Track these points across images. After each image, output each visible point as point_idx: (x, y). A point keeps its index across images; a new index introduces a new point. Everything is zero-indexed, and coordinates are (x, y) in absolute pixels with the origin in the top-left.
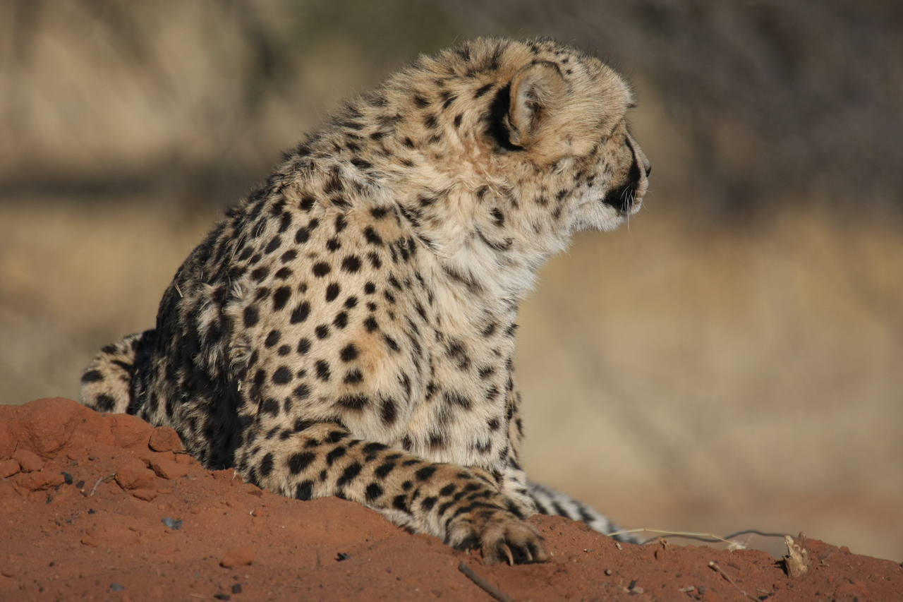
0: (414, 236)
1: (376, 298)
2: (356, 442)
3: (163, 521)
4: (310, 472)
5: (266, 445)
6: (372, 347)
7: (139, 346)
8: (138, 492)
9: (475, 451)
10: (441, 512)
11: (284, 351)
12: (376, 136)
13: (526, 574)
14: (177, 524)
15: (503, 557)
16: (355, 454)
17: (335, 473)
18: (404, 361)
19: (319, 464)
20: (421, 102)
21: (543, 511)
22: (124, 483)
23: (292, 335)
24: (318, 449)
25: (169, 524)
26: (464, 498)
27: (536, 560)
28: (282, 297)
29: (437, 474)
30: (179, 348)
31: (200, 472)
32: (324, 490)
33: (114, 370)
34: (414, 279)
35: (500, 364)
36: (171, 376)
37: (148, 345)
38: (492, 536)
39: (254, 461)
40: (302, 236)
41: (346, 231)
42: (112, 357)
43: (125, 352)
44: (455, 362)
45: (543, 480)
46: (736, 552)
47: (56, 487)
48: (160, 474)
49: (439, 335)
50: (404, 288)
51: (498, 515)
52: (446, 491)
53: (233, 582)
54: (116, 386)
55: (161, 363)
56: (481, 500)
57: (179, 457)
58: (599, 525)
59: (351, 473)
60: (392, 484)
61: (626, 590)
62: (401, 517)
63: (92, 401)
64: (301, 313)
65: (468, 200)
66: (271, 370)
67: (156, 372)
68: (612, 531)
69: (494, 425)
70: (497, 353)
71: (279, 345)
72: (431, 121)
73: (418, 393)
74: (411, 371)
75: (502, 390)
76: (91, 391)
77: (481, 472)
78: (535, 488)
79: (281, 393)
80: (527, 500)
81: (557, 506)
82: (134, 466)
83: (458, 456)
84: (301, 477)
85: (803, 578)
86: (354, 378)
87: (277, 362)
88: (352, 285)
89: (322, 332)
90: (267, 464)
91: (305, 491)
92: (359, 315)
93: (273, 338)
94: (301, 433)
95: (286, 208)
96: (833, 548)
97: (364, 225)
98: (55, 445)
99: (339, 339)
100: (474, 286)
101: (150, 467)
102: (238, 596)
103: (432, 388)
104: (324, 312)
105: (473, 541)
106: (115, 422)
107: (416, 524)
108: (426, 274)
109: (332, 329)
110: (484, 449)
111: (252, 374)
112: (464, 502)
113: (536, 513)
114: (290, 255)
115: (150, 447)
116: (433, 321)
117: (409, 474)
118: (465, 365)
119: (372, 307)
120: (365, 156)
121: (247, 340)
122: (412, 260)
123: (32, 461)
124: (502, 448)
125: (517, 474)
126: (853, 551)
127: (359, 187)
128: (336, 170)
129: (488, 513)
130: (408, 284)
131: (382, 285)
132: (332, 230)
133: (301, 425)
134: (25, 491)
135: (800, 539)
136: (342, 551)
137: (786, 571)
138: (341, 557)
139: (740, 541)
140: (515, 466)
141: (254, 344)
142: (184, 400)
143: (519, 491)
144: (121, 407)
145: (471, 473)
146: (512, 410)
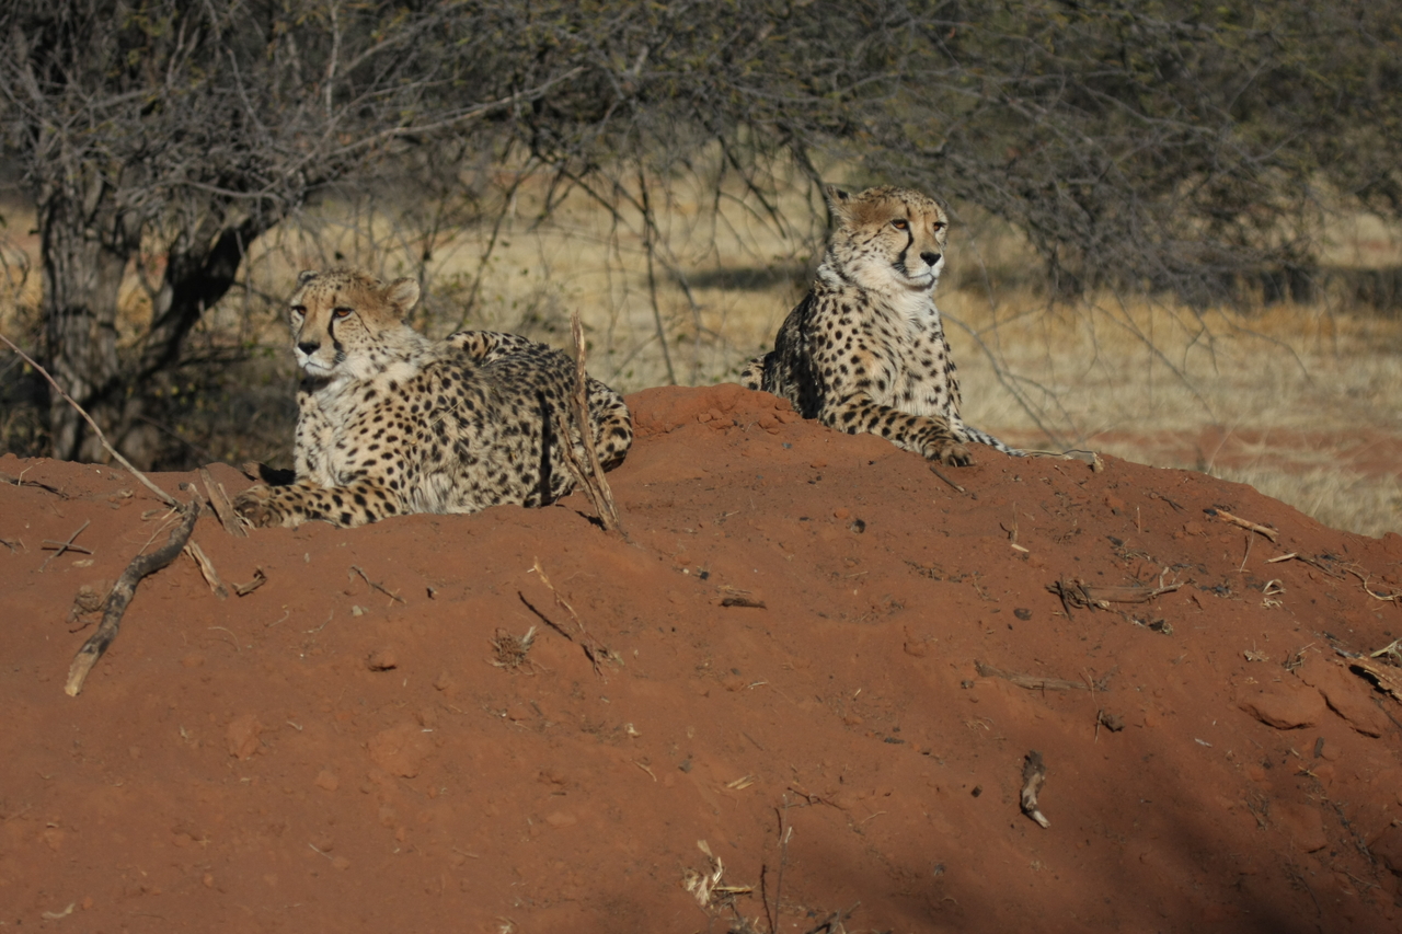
1: (860, 335)
2: (876, 406)
3: (783, 444)
4: (854, 422)
5: (830, 409)
6: (866, 358)
7: (767, 358)
8: (770, 430)
9: (931, 405)
10: (920, 442)
11: (827, 360)
13: (964, 471)
14: (789, 446)
15: (951, 463)
16: (875, 412)
17: (866, 422)
18: (886, 362)
19: (858, 417)
21: (972, 440)
22: (763, 425)
23: (828, 355)
24: (857, 410)
25: (786, 446)
26: (931, 434)
27: (969, 465)
28: (820, 340)
29: (916, 421)
31: (799, 420)
35: (934, 358)
36: (782, 372)
37: (770, 358)
38: (946, 453)
39: (826, 417)
40: (823, 308)
42: (756, 364)
43: (761, 362)
45: (971, 425)
46: (1069, 461)
47: (729, 427)
48: (781, 421)
51: (949, 442)
52: (922, 431)
53: (817, 475)
54: (757, 377)
55: (778, 366)
56: (939, 434)
57: (788, 413)
58: (1000, 447)
59: (874, 422)
60: (895, 427)
61: (1013, 479)
62: (900, 444)
63: (746, 385)
64: (830, 345)
66: (824, 370)
67: (775, 371)
69: (938, 390)
70: (929, 352)
71: (824, 359)
73: (895, 375)
74: (889, 365)
75: (941, 371)
76: (746, 381)
77: (938, 419)
78: (968, 428)
79: (830, 381)
80: (963, 434)
81: (978, 437)
82: (768, 417)
83: (921, 409)
84: (850, 424)
85: (1101, 474)
86: (860, 371)
87: (825, 366)
88: (847, 331)
89: (841, 352)
90: (833, 418)
91: (852, 430)
92: (855, 344)
93: (821, 356)
94: (846, 402)
95: (816, 295)
96: (1116, 459)
98: (729, 406)
99: (848, 355)
101: (776, 417)
102: (820, 482)
103: (904, 368)
104: (839, 344)
105: (937, 456)
106: (758, 395)
107: (908, 448)
109: (845, 350)
110: (935, 403)
111: (818, 375)
112: (931, 436)
113: (968, 441)
114: (821, 318)
115: (776, 408)
117: (903, 422)
119: (860, 340)
121: (812, 359)
123: (718, 414)
124: (945, 403)
129: (943, 441)
130: (873, 320)
131: (861, 328)
133: (845, 398)
134: (714, 429)
135: (1100, 455)
136: (871, 460)
137: (1093, 470)
138: (871, 463)
139: (1070, 455)
140: (956, 417)
141: (815, 361)
142: (788, 384)
143: (959, 430)
144: (759, 388)
145: (933, 419)
146: (952, 385)
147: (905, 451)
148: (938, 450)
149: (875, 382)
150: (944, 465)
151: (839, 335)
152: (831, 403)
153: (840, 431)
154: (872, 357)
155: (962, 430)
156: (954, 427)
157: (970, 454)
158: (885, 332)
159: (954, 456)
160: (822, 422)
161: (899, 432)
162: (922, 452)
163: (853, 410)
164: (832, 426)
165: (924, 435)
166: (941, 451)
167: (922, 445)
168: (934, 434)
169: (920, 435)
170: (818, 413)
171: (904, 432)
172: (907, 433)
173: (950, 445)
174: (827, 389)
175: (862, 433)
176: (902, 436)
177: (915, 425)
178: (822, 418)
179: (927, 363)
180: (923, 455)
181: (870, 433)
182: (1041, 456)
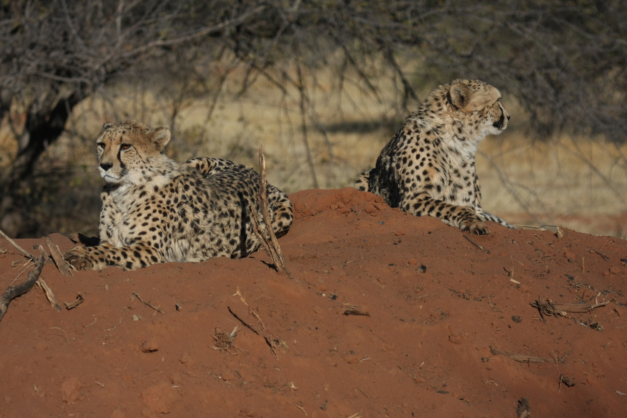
0: (439, 138)
1: (431, 157)
2: (433, 200)
3: (379, 222)
4: (420, 209)
5: (407, 201)
6: (432, 171)
7: (371, 173)
8: (372, 214)
9: (465, 201)
10: (458, 220)
11: (408, 174)
12: (426, 111)
13: (483, 238)
14: (383, 223)
15: (476, 233)
16: (433, 203)
17: (427, 209)
18: (442, 174)
19: (423, 206)
20: (436, 99)
21: (487, 219)
22: (368, 211)
23: (409, 170)
24: (422, 202)
25: (381, 223)
26: (464, 216)
27: (486, 234)
28: (405, 160)
29: (456, 209)
30: (382, 173)
31: (389, 208)
32: (424, 214)
33: (365, 180)
34: (440, 151)
35: (470, 175)
36: (380, 181)
37: (373, 173)
38: (473, 227)
39: (404, 206)
40: (409, 142)
41: (420, 140)
42: (364, 176)
43: (368, 175)
44: (456, 175)
46: (543, 231)
47: (349, 213)
48: (378, 209)
49: (451, 167)
50: (438, 153)
51: (474, 221)
52: (459, 214)
53: (399, 240)
54: (365, 184)
55: (377, 177)
56: (469, 216)
57: (383, 204)
58: (504, 224)
59: (432, 209)
60: (444, 212)
61: (511, 242)
62: (446, 221)
63: (358, 188)
64: (411, 164)
65: (450, 126)
66: (405, 179)
67: (376, 180)
68: (507, 225)
69: (470, 193)
70: (468, 172)
71: (406, 172)
72: (439, 105)
73: (446, 183)
74: (444, 177)
75: (472, 183)
76: (358, 185)
77: (468, 208)
78: (485, 213)
79: (409, 185)
80: (483, 216)
81: (491, 218)
82: (370, 207)
83: (460, 203)
84: (418, 210)
85: (562, 239)
86: (427, 179)
87: (406, 177)
88: (423, 155)
89: (417, 168)
90: (408, 206)
91: (419, 214)
92: (426, 162)
93: (404, 171)
94: (417, 198)
95: (405, 134)
96: (570, 230)
97: (424, 138)
98: (348, 200)
99: (422, 169)
100: (457, 153)
101: (375, 207)
102: (400, 243)
103: (450, 182)
104: (417, 162)
105: (467, 228)
106: (365, 194)
107: (451, 224)
108: (444, 149)
109: (420, 166)
110: (468, 200)
111: (401, 182)
113: (485, 220)
114: (406, 148)
115: (375, 201)
116: (448, 162)
117: (448, 209)
118: (459, 176)
119: (430, 160)
120: (422, 116)
121: (398, 172)
122: (440, 145)
123: (342, 205)
124: (473, 200)
125: (480, 209)
126: (576, 231)
127: (422, 126)
128: (415, 122)
129: (471, 220)
130: (439, 152)
131: (432, 154)
132: (416, 140)
133: (416, 195)
134: (340, 214)
135: (562, 228)
136: (430, 231)
137: (557, 237)
138: (430, 233)
139: (544, 228)
140: (479, 206)
141: (400, 174)
142: (383, 188)
143: (480, 214)
144: (366, 190)
145: (466, 208)
146: (477, 189)
147: (449, 225)
148: (468, 225)
149: (435, 187)
150: (472, 234)
151: (418, 157)
152: (408, 198)
153: (412, 214)
154: (435, 171)
155: (482, 214)
156: (478, 212)
157: (487, 228)
158: (444, 160)
159: (477, 229)
160: (402, 209)
161: (446, 215)
162: (459, 226)
163: (420, 202)
164: (407, 212)
165: (460, 216)
166: (470, 226)
167: (459, 222)
168: (466, 216)
169: (458, 217)
170: (400, 204)
171: (449, 215)
172: (451, 215)
173: (475, 222)
174: (406, 190)
175: (425, 216)
176: (448, 217)
177: (455, 211)
178: (401, 207)
179: (466, 179)
180: (460, 228)
181: (429, 215)
182: (527, 229)
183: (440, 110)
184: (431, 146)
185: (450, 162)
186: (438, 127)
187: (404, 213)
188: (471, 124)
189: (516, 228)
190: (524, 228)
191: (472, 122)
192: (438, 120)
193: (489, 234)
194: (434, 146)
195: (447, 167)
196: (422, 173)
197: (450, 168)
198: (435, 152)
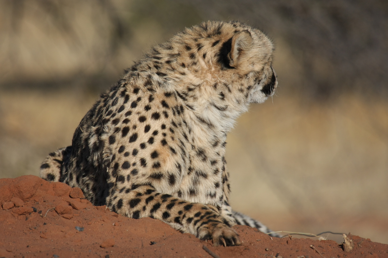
0: (184, 105)
1: (166, 131)
2: (158, 194)
3: (76, 228)
4: (139, 207)
5: (119, 196)
6: (164, 152)
7: (65, 153)
8: (65, 215)
9: (209, 197)
10: (195, 224)
11: (127, 154)
12: (168, 62)
13: (232, 251)
14: (82, 229)
15: (222, 243)
16: (158, 199)
17: (149, 207)
18: (178, 158)
19: (142, 203)
20: (188, 48)
21: (239, 223)
22: (59, 211)
23: (130, 148)
24: (142, 197)
25: (78, 229)
26: (205, 218)
28: (125, 131)
29: (193, 208)
30: (82, 154)
31: (91, 207)
32: (145, 214)
33: (54, 163)
34: (183, 123)
35: (219, 159)
36: (78, 166)
37: (68, 152)
38: (217, 234)
39: (114, 202)
40: (134, 105)
41: (153, 102)
42: (54, 158)
43: (59, 156)
44: (201, 158)
45: (239, 210)
46: (322, 241)
47: (30, 213)
48: (74, 208)
49: (193, 147)
50: (178, 126)
51: (219, 225)
52: (197, 215)
53: (106, 254)
54: (55, 170)
55: (74, 160)
56: (212, 219)
57: (82, 200)
58: (263, 229)
59: (156, 207)
60: (174, 212)
61: (274, 257)
62: (178, 226)
63: (45, 177)
64: (134, 138)
65: (209, 89)
66: (121, 163)
67: (72, 164)
68: (268, 232)
69: (217, 185)
70: (218, 154)
71: (124, 152)
72: (192, 56)
73: (184, 172)
74: (181, 162)
75: (220, 170)
76: (44, 172)
77: (212, 206)
78: (235, 214)
79: (125, 173)
80: (232, 219)
81: (245, 221)
82: (63, 204)
83: (202, 200)
84: (135, 209)
85: (351, 252)
86: (157, 166)
87: (124, 159)
88: (156, 125)
89: (143, 146)
90: (120, 204)
91: (136, 215)
92: (159, 138)
93: (122, 149)
94: (135, 190)
95: (127, 93)
96: (363, 239)
97: (161, 100)
98: (29, 195)
99: (150, 149)
100: (210, 125)
101: (70, 205)
103: (190, 169)
104: (144, 137)
105: (209, 236)
106: (55, 186)
107: (184, 229)
108: (188, 120)
109: (147, 144)
110: (213, 196)
111: (113, 164)
112: (205, 219)
113: (236, 224)
114: (129, 113)
115: (70, 196)
116: (190, 140)
117: (181, 207)
118: (205, 159)
119: (164, 135)
120: (163, 71)
121: (111, 150)
122: (182, 115)
123: (20, 202)
124: (220, 196)
125: (228, 207)
126: (372, 240)
127: (159, 84)
128: (150, 76)
129: (215, 224)
130: (180, 125)
131: (168, 125)
132: (147, 102)
133: (134, 187)
134: (16, 215)
135: (349, 236)
136: (152, 241)
137: (343, 249)
138: (152, 243)
139: (323, 236)
140: (227, 204)
141: (114, 152)
142: (84, 176)
143: (228, 215)
144: (57, 179)
145: (208, 207)
146: (225, 179)
147: (182, 232)
148: (211, 231)
149: (167, 177)
150: (215, 244)
151: (147, 129)
152: (121, 191)
153: (126, 215)
154: (169, 152)
155: (230, 215)
156: (225, 213)
157: (238, 235)
158: (186, 137)
159: (224, 237)
160: (111, 208)
161: (177, 215)
162: (196, 233)
163: (138, 197)
164: (119, 211)
165: (198, 218)
166: (213, 233)
167: (196, 227)
168: (207, 218)
169: (196, 219)
170: (108, 199)
171: (182, 216)
172: (184, 216)
173: (220, 228)
174: (121, 179)
175: (145, 218)
176: (180, 219)
177: (192, 210)
178: (110, 204)
179: (214, 163)
180: (198, 236)
181: (152, 217)
182: (299, 237)
183: (195, 64)
184: (170, 112)
185: (193, 141)
186: (190, 90)
187: (114, 213)
188: (241, 91)
189: (281, 236)
190: (293, 237)
191: (243, 87)
192: (191, 78)
193: (241, 245)
194: (174, 114)
195: (188, 146)
196: (150, 156)
197: (193, 149)
198: (174, 123)
